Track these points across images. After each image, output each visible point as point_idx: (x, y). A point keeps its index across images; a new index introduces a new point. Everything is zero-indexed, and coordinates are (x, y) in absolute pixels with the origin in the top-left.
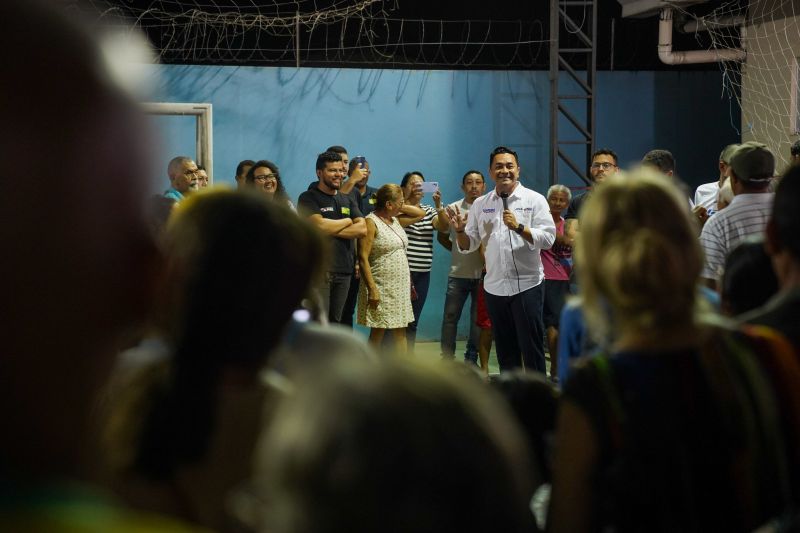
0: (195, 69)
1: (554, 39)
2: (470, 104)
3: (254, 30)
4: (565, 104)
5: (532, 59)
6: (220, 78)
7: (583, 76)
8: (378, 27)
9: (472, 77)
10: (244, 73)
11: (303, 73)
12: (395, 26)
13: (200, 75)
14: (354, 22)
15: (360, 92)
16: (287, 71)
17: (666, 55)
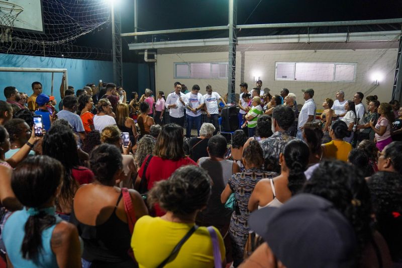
0: (16, 56)
1: (114, 53)
2: (87, 69)
6: (24, 59)
9: (87, 61)
10: (31, 57)
13: (18, 58)
15: (62, 64)
16: (43, 58)
17: (146, 59)
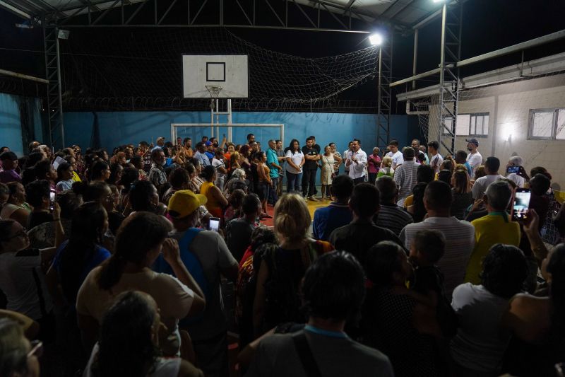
0: (284, 113)
1: (379, 106)
3: (299, 104)
4: (382, 124)
5: (373, 111)
7: (387, 116)
8: (333, 103)
9: (358, 115)
10: (297, 114)
11: (312, 114)
12: (337, 102)
14: (326, 101)
15: (327, 119)
16: (308, 114)
17: (408, 112)
